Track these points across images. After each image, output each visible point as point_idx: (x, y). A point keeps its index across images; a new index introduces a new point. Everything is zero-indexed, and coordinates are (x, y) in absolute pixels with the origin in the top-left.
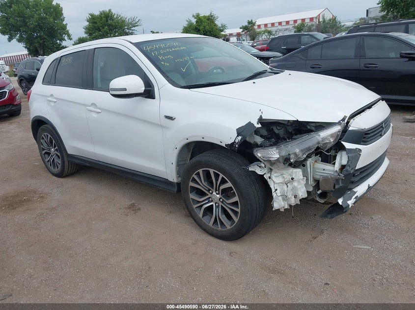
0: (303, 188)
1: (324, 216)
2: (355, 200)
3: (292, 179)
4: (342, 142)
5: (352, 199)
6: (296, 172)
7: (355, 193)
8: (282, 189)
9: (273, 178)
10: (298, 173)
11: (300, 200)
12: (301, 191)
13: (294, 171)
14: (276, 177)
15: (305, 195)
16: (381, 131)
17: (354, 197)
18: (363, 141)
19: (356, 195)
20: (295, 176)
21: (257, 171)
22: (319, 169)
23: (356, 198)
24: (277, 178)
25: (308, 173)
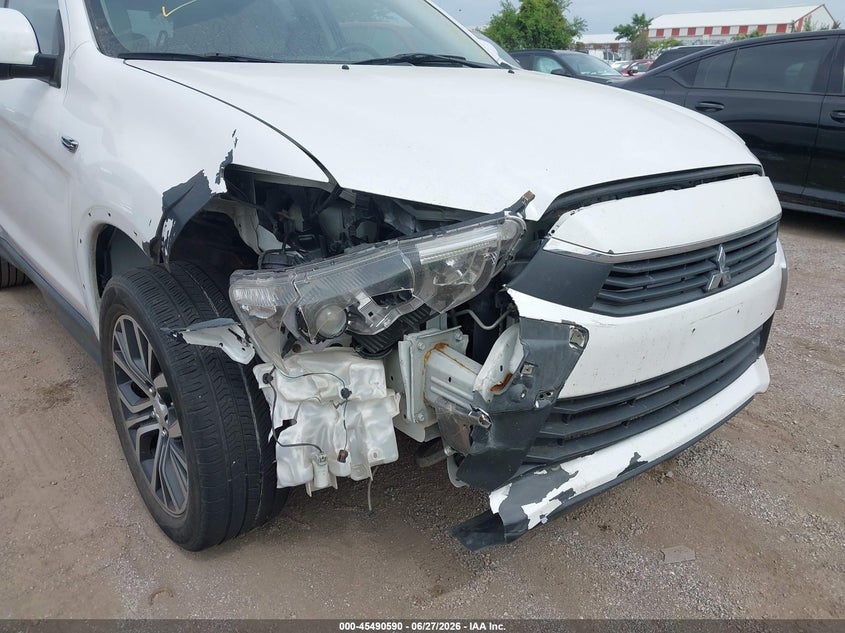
0: (385, 428)
1: (462, 532)
2: (558, 503)
3: (346, 393)
4: (511, 292)
5: (545, 501)
6: (361, 373)
7: (566, 477)
8: (317, 421)
9: (280, 380)
10: (368, 375)
11: (373, 468)
12: (374, 438)
13: (353, 367)
14: (289, 378)
15: (392, 455)
16: (706, 274)
17: (556, 492)
18: (600, 300)
19: (564, 487)
20: (357, 385)
21: (226, 349)
22: (439, 374)
23: (561, 497)
24: (290, 385)
25: (403, 383)
